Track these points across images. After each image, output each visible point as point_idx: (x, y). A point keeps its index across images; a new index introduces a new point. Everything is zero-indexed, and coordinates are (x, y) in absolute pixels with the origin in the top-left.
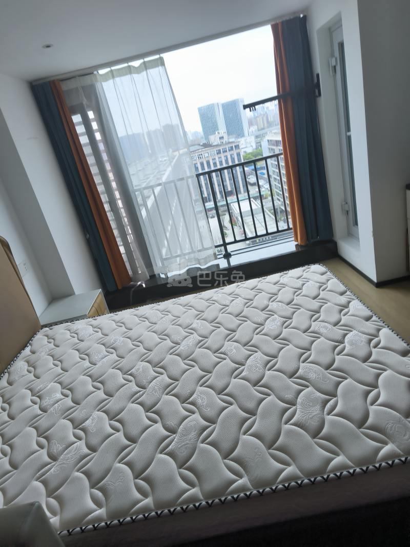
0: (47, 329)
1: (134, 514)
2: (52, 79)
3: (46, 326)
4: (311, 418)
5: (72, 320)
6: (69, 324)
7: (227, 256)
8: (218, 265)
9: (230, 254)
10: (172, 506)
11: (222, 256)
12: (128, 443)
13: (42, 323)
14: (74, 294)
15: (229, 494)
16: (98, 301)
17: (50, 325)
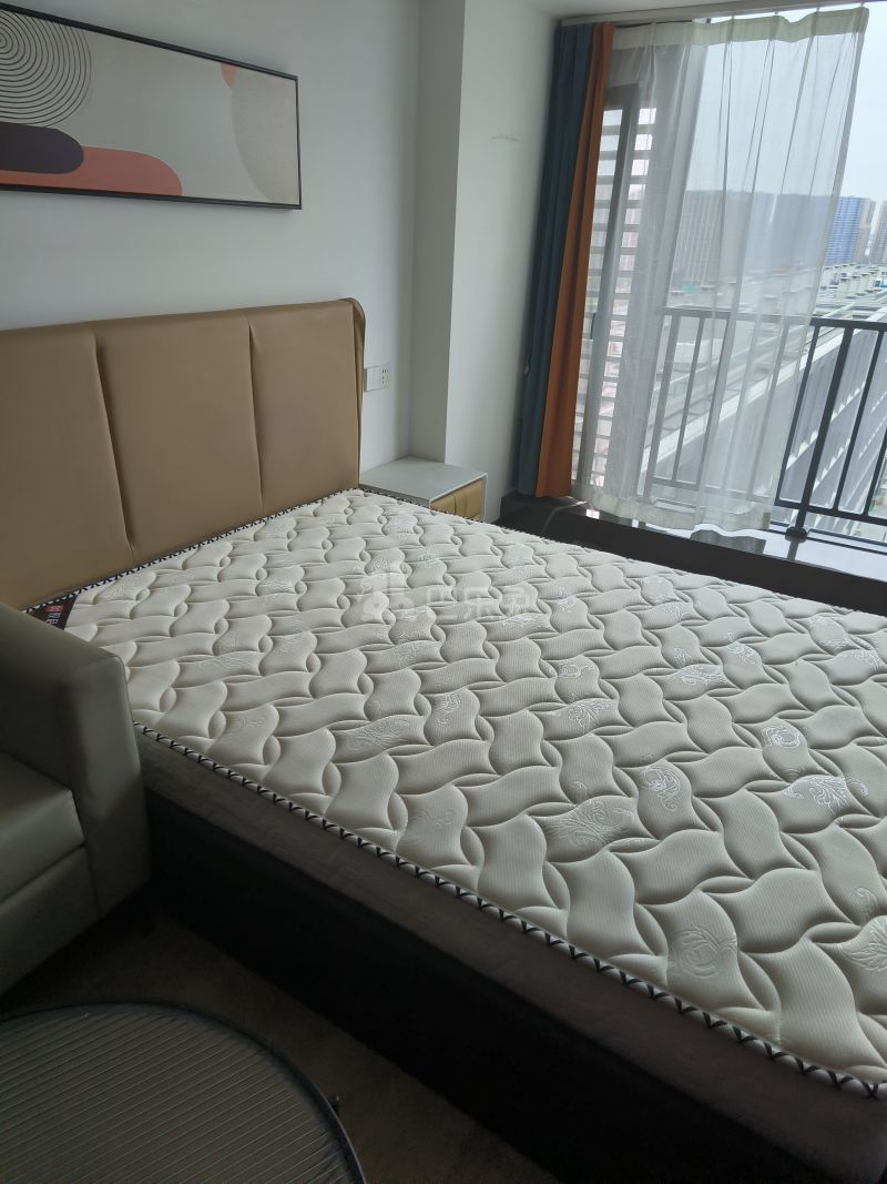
0: (362, 492)
1: (236, 769)
2: (602, 19)
3: (362, 487)
4: (577, 835)
5: (401, 497)
6: (395, 501)
7: (797, 535)
8: (762, 543)
9: (806, 534)
10: (281, 794)
11: (784, 529)
12: (308, 692)
13: (362, 481)
14: (443, 461)
15: (358, 833)
16: (468, 490)
17: (367, 489)
